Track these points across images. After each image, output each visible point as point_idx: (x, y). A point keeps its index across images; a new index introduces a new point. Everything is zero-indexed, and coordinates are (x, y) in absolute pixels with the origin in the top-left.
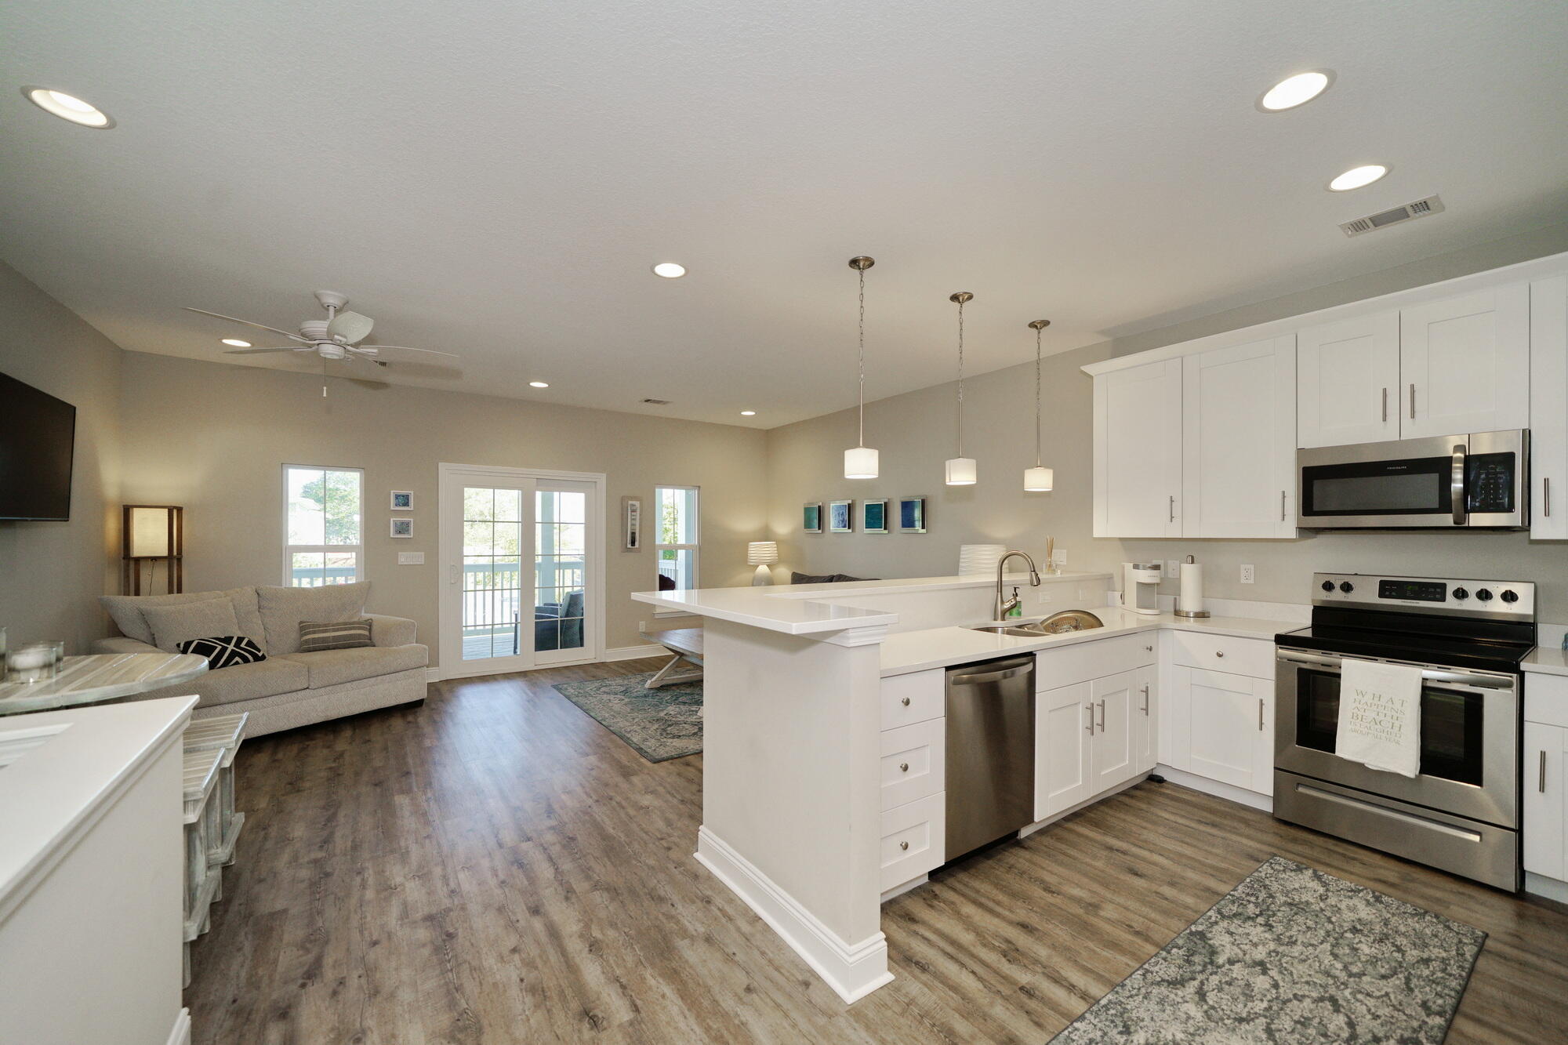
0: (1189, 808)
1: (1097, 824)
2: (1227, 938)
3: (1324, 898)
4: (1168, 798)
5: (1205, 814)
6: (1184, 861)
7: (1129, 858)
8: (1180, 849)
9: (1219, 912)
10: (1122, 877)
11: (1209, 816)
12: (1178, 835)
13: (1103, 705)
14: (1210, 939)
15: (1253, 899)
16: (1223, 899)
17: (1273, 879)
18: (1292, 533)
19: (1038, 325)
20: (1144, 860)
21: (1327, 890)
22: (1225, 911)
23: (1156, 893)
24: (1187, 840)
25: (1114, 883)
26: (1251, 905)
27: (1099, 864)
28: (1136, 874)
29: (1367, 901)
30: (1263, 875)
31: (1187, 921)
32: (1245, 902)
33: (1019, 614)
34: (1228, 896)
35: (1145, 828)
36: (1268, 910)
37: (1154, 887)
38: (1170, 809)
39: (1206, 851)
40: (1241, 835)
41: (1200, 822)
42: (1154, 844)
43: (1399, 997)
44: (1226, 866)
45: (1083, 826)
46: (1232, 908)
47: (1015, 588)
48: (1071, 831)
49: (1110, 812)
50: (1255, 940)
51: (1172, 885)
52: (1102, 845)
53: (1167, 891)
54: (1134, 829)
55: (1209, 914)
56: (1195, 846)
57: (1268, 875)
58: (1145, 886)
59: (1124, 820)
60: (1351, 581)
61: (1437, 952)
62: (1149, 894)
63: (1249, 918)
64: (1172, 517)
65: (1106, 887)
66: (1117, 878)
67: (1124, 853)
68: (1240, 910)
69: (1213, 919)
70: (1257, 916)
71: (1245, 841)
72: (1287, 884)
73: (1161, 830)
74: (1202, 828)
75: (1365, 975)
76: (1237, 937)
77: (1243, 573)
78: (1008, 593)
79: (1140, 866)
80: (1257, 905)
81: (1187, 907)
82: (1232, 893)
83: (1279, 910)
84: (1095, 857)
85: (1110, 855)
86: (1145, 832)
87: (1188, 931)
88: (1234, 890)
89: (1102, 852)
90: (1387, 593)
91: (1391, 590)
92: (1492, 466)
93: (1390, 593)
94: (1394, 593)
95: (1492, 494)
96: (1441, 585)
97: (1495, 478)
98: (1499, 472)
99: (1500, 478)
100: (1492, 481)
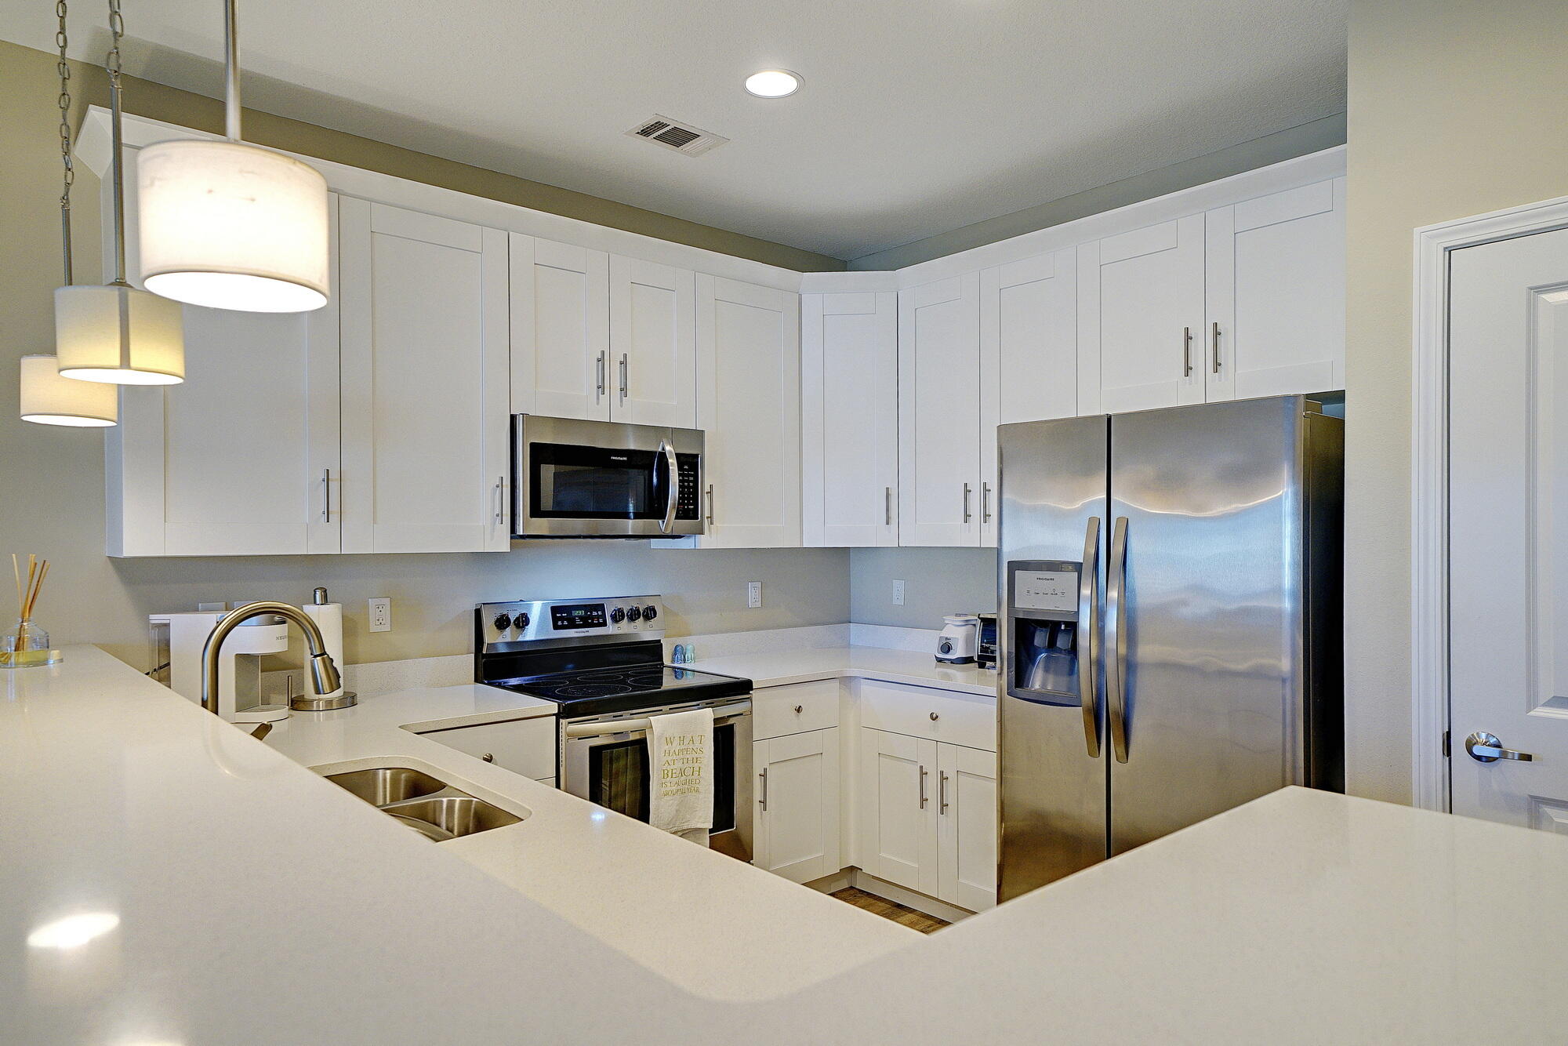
77: (373, 614)
90: (560, 623)
91: (562, 619)
92: (686, 467)
93: (562, 622)
94: (566, 623)
95: (686, 499)
96: (601, 607)
97: (688, 481)
98: (691, 475)
99: (691, 481)
100: (686, 484)
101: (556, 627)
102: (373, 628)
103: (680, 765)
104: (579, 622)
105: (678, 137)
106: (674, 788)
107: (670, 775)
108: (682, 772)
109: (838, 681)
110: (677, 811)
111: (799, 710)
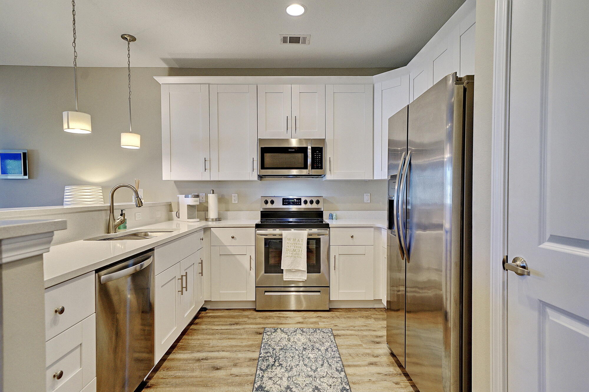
0: (223, 319)
1: (184, 348)
2: (270, 382)
3: (289, 340)
4: (212, 318)
5: (231, 320)
6: (235, 349)
7: (209, 361)
8: (230, 343)
9: (261, 370)
10: (211, 375)
11: (233, 320)
12: (225, 336)
13: (186, 276)
14: (265, 388)
15: (269, 354)
16: (259, 361)
17: (270, 340)
18: (256, 178)
19: (129, 39)
20: (217, 358)
21: (288, 335)
22: (264, 368)
23: (231, 375)
24: (231, 337)
25: (209, 381)
26: (270, 358)
27: (197, 373)
28: (218, 369)
29: (300, 333)
30: (266, 340)
31: (251, 383)
32: (267, 358)
33: (125, 227)
34: (260, 358)
35: (209, 339)
36: (276, 357)
37: (229, 372)
38: (216, 323)
39: (240, 339)
40: (248, 324)
41: (231, 324)
42: (217, 346)
43: (330, 371)
44: (251, 342)
45: (179, 353)
46: (264, 364)
47: (122, 211)
48: (173, 360)
49: (190, 337)
50: (280, 376)
51: (236, 366)
52: (193, 360)
53: (235, 371)
54: (205, 342)
55: (258, 373)
56: (234, 339)
57: (268, 339)
58: (224, 374)
59: (199, 339)
60: (274, 199)
61: (327, 344)
62: (228, 377)
63: (273, 365)
64: (205, 169)
65: (207, 386)
66: (210, 377)
67: (206, 359)
68: (268, 363)
69: (261, 375)
70: (275, 362)
71: (251, 326)
72: (275, 340)
73: (217, 336)
74: (233, 327)
75: (317, 368)
76: (274, 379)
77: (233, 198)
78: (117, 213)
79: (218, 363)
80: (272, 357)
81: (247, 375)
82: (260, 356)
83: (280, 355)
84: (193, 370)
85: (200, 364)
86: (211, 341)
87: (255, 389)
88: (260, 354)
89: (195, 365)
90: (285, 203)
91: (286, 202)
92: (317, 152)
93: (286, 203)
94: (287, 203)
95: (318, 162)
96: (300, 199)
97: (319, 156)
98: (320, 154)
99: (320, 156)
100: (317, 157)
101: (283, 204)
102: (233, 202)
103: (293, 248)
104: (291, 203)
105: (295, 40)
106: (291, 255)
107: (289, 250)
108: (294, 251)
109: (373, 228)
110: (292, 262)
111: (352, 237)
